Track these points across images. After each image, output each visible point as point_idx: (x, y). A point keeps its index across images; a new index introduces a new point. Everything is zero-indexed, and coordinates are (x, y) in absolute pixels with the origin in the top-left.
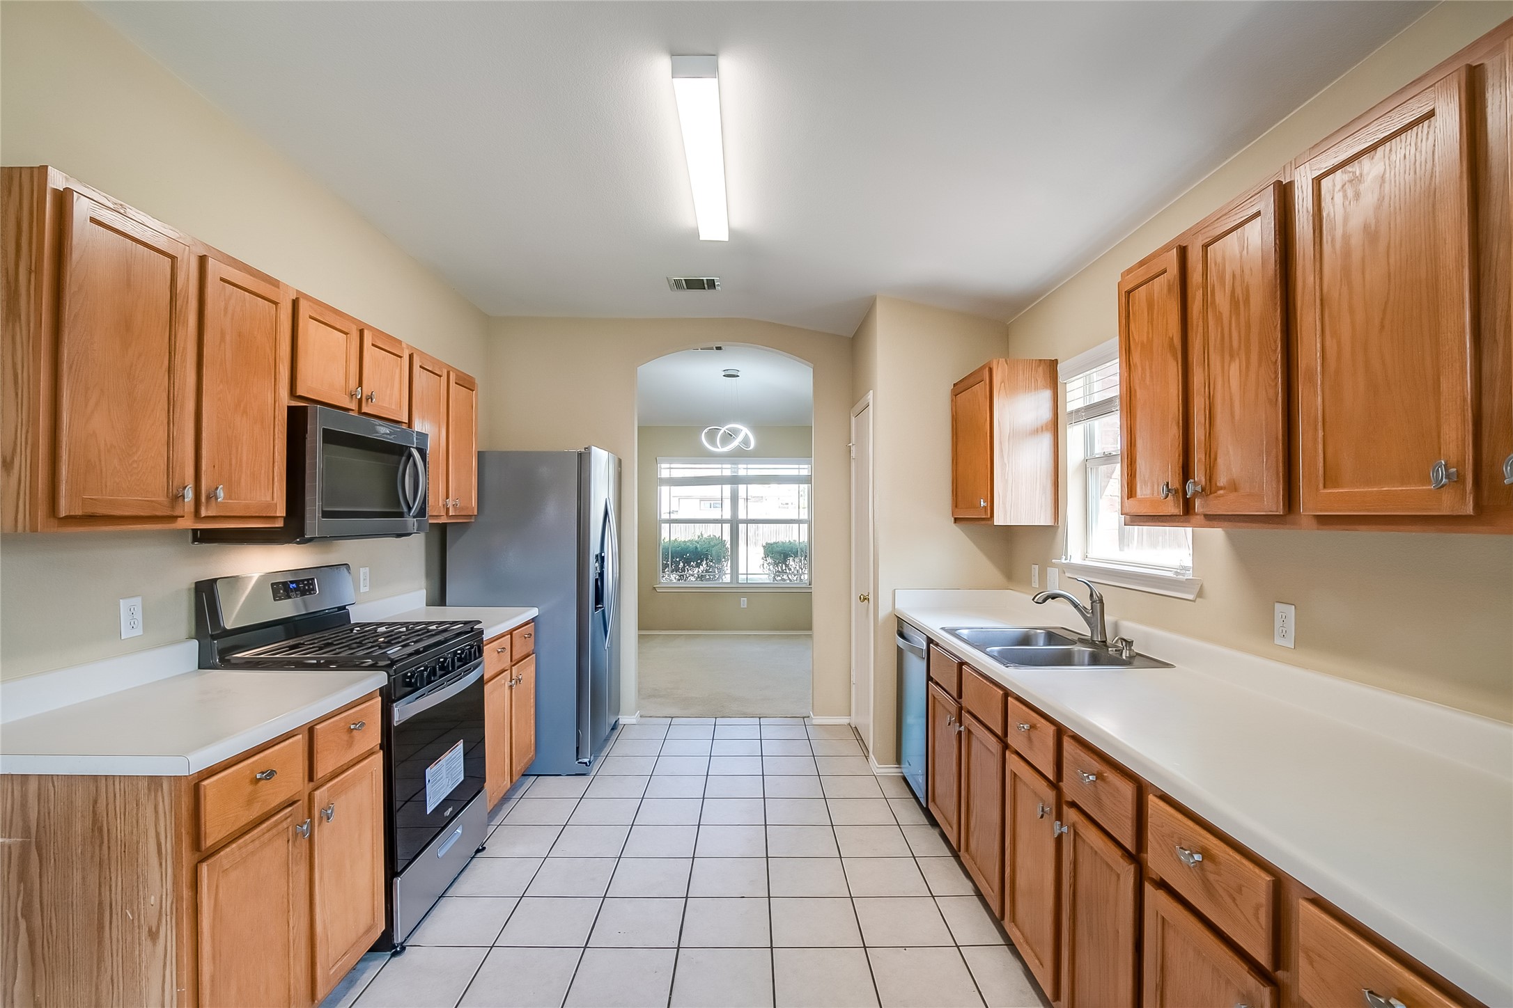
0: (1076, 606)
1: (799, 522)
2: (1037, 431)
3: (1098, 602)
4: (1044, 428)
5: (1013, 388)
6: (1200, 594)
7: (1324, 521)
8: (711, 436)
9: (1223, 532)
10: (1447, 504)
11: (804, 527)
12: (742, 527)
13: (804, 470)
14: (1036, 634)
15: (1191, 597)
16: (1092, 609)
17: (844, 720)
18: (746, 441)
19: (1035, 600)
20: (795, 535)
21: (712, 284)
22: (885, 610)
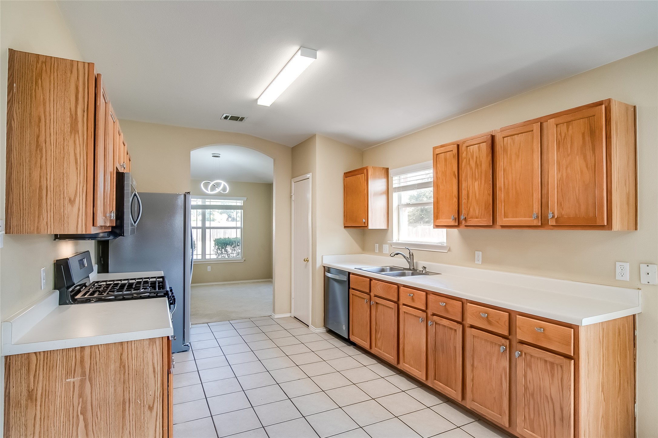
0: (405, 257)
1: (236, 228)
2: (382, 194)
3: (411, 255)
4: (383, 193)
5: (375, 177)
6: (449, 250)
7: (503, 227)
8: (206, 185)
9: (457, 230)
10: (535, 223)
11: (239, 231)
12: (208, 231)
13: (239, 203)
14: (387, 269)
15: (446, 251)
16: (410, 257)
17: (288, 315)
18: (224, 189)
19: (391, 255)
20: (233, 234)
21: (242, 119)
22: (319, 264)
